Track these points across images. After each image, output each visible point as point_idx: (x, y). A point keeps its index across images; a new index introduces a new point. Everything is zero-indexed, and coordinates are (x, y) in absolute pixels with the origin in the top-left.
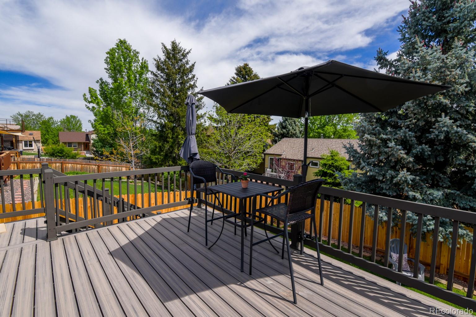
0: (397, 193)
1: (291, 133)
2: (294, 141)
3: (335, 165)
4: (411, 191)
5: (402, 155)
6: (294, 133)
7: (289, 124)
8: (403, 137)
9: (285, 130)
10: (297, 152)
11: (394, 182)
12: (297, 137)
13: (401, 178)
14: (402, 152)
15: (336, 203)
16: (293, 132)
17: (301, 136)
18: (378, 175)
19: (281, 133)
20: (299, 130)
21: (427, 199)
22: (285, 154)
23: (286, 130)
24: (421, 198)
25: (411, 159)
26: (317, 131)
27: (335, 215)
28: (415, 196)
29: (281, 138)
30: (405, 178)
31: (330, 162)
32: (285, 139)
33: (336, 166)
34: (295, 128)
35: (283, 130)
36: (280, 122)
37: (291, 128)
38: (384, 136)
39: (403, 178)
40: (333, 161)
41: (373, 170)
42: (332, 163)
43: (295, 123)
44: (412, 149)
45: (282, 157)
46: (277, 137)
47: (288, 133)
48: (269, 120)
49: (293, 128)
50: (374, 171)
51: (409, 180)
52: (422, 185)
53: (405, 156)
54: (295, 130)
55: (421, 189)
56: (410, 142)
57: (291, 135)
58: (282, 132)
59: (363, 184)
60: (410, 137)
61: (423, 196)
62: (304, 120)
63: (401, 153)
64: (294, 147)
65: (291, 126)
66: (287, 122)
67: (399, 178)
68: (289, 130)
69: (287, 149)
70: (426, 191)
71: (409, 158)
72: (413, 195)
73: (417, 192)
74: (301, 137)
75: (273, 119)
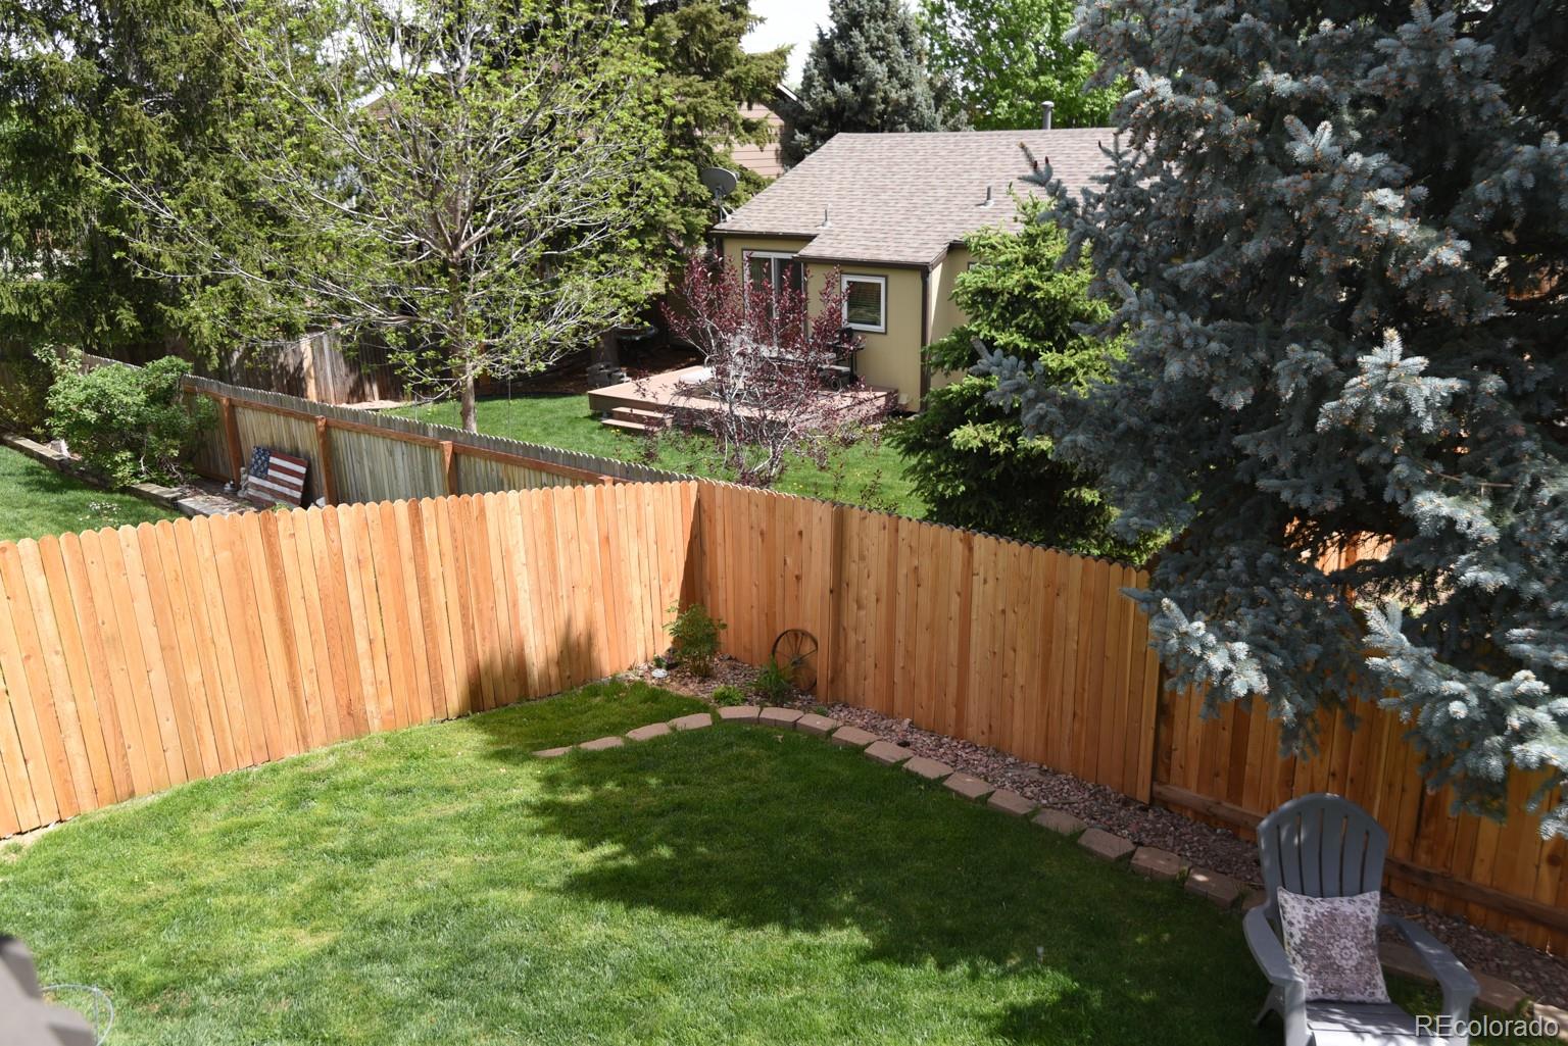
0: (1347, 495)
1: (885, 100)
2: (891, 148)
3: (1039, 295)
4: (1431, 484)
5: (1380, 225)
6: (897, 103)
7: (872, 50)
8: (1412, 82)
9: (845, 88)
10: (899, 218)
11: (1322, 423)
12: (917, 127)
13: (1368, 393)
14: (1387, 197)
15: (1015, 544)
16: (894, 95)
17: (939, 118)
18: (1221, 373)
19: (827, 108)
20: (930, 83)
21: (1531, 543)
22: (829, 233)
23: (856, 88)
24: (1493, 535)
25: (1450, 254)
26: (1032, 84)
27: (1010, 615)
28: (1451, 522)
29: (826, 137)
30: (1395, 394)
31: (1013, 281)
32: (841, 141)
33: (1052, 302)
34: (904, 74)
35: (836, 84)
36: (821, 35)
37: (880, 70)
38: (1283, 84)
39: (1378, 400)
40: (1034, 270)
41: (1188, 343)
42: (1030, 287)
43: (905, 43)
44: (1477, 171)
45: (809, 251)
46: (805, 129)
47: (867, 104)
48: (740, 23)
49: (892, 73)
50: (1196, 346)
51: (1419, 407)
52: (1515, 438)
53: (1405, 230)
54: (906, 85)
55: (1502, 463)
56: (1465, 117)
57: (881, 115)
58: (830, 98)
59: (1158, 429)
60: (1465, 80)
61: (1510, 518)
62: (960, 22)
63: (1382, 210)
64: (884, 189)
65: (881, 60)
66: (855, 33)
67: (1355, 401)
68: (871, 87)
69: (844, 203)
70: (1536, 484)
71: (1440, 241)
72: (1437, 518)
73: (1475, 491)
74: (944, 122)
75: (762, 20)
